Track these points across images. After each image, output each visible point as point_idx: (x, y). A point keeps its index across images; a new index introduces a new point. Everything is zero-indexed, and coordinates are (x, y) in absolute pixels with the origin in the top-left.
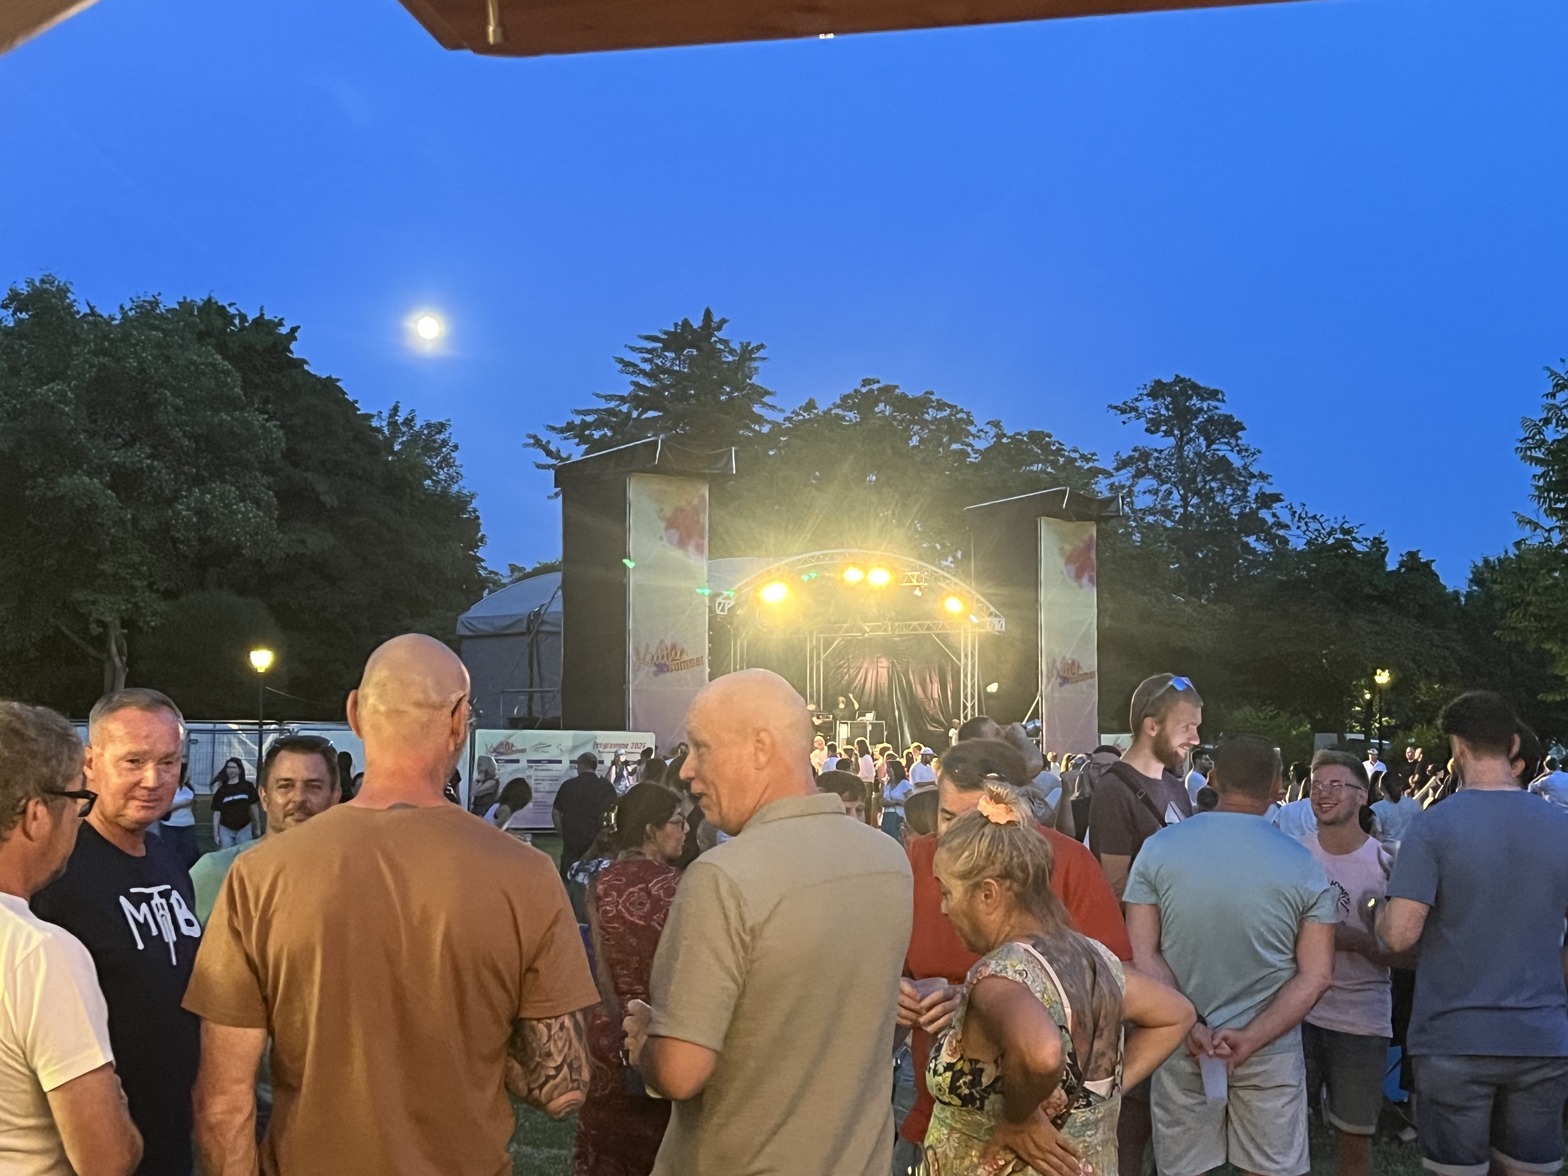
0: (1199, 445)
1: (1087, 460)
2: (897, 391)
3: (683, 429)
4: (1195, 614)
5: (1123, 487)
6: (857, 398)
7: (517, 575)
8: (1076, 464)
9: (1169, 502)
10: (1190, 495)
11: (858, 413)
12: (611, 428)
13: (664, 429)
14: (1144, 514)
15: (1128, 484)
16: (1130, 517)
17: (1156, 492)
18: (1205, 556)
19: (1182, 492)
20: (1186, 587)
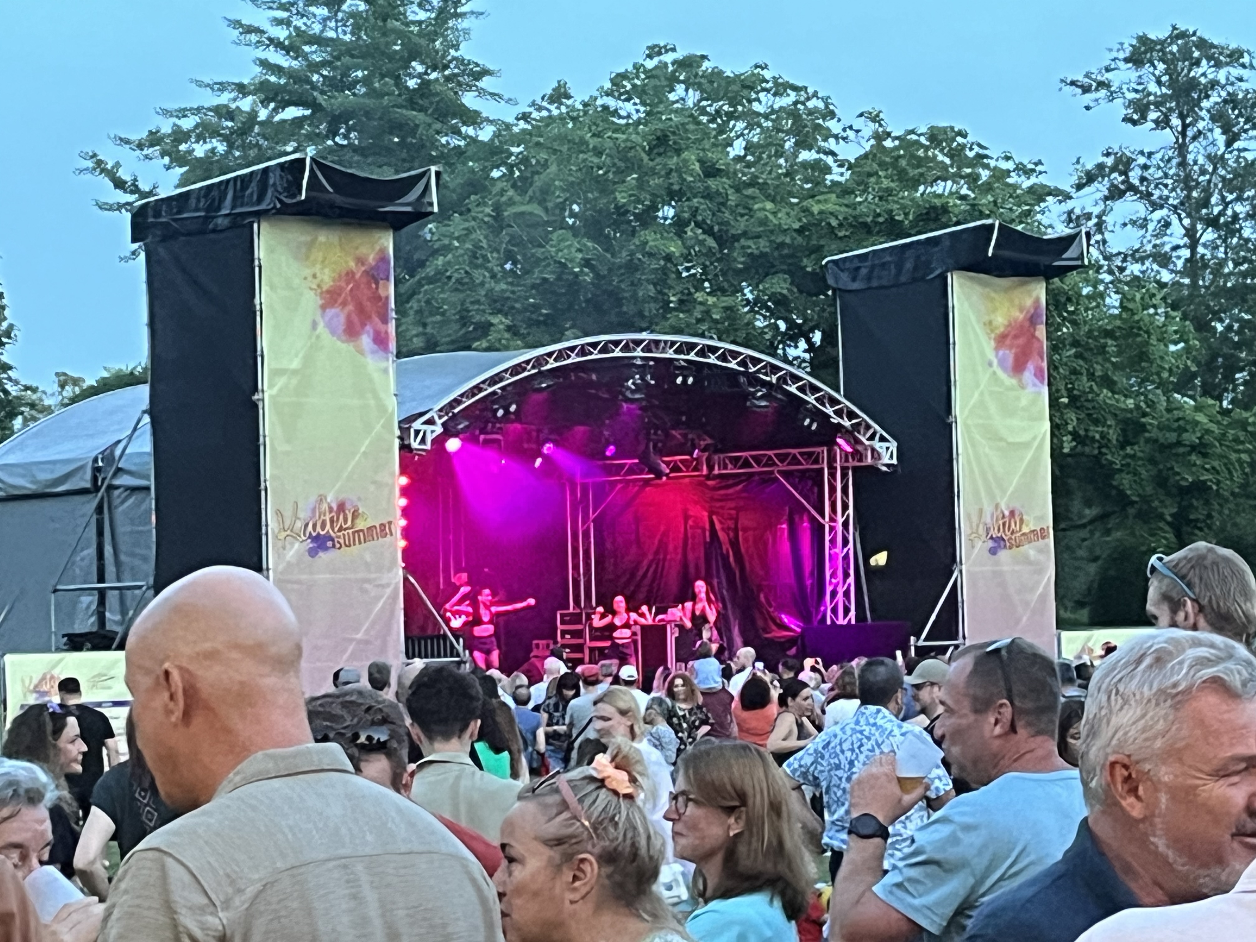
0: (1214, 143)
1: (1028, 173)
2: (706, 65)
3: (346, 137)
4: (1214, 427)
5: (1088, 217)
6: (638, 77)
7: (69, 391)
8: (1010, 181)
9: (1166, 239)
10: (1199, 227)
11: (643, 104)
12: (226, 139)
13: (313, 138)
14: (1124, 260)
15: (1096, 211)
16: (1101, 267)
17: (1143, 224)
18: (1229, 328)
19: (1187, 222)
20: (1198, 382)
